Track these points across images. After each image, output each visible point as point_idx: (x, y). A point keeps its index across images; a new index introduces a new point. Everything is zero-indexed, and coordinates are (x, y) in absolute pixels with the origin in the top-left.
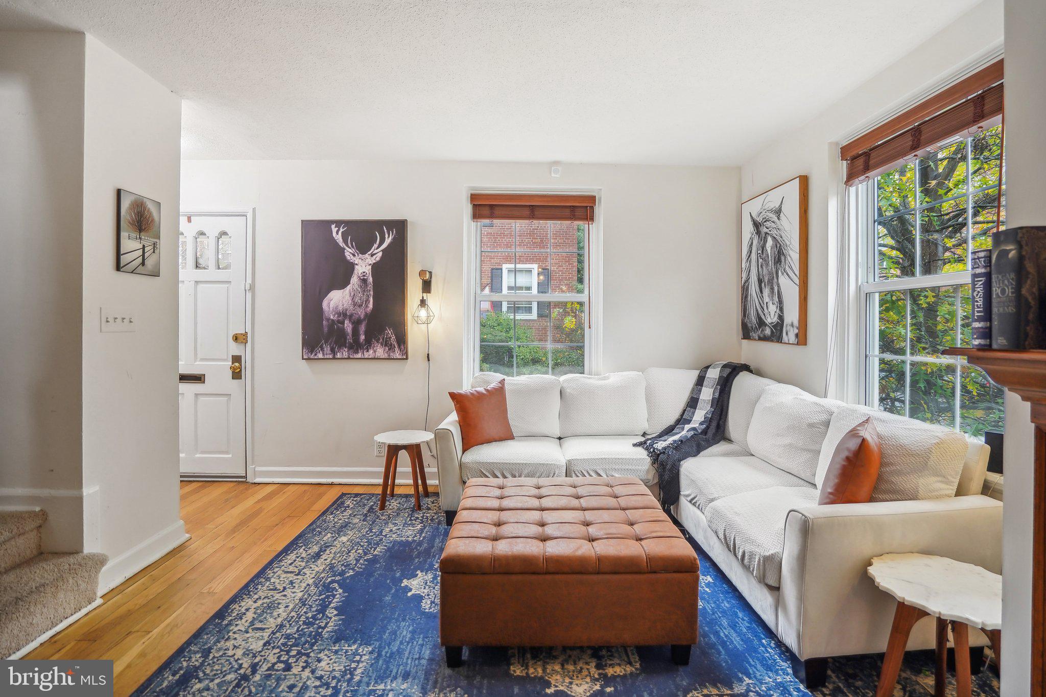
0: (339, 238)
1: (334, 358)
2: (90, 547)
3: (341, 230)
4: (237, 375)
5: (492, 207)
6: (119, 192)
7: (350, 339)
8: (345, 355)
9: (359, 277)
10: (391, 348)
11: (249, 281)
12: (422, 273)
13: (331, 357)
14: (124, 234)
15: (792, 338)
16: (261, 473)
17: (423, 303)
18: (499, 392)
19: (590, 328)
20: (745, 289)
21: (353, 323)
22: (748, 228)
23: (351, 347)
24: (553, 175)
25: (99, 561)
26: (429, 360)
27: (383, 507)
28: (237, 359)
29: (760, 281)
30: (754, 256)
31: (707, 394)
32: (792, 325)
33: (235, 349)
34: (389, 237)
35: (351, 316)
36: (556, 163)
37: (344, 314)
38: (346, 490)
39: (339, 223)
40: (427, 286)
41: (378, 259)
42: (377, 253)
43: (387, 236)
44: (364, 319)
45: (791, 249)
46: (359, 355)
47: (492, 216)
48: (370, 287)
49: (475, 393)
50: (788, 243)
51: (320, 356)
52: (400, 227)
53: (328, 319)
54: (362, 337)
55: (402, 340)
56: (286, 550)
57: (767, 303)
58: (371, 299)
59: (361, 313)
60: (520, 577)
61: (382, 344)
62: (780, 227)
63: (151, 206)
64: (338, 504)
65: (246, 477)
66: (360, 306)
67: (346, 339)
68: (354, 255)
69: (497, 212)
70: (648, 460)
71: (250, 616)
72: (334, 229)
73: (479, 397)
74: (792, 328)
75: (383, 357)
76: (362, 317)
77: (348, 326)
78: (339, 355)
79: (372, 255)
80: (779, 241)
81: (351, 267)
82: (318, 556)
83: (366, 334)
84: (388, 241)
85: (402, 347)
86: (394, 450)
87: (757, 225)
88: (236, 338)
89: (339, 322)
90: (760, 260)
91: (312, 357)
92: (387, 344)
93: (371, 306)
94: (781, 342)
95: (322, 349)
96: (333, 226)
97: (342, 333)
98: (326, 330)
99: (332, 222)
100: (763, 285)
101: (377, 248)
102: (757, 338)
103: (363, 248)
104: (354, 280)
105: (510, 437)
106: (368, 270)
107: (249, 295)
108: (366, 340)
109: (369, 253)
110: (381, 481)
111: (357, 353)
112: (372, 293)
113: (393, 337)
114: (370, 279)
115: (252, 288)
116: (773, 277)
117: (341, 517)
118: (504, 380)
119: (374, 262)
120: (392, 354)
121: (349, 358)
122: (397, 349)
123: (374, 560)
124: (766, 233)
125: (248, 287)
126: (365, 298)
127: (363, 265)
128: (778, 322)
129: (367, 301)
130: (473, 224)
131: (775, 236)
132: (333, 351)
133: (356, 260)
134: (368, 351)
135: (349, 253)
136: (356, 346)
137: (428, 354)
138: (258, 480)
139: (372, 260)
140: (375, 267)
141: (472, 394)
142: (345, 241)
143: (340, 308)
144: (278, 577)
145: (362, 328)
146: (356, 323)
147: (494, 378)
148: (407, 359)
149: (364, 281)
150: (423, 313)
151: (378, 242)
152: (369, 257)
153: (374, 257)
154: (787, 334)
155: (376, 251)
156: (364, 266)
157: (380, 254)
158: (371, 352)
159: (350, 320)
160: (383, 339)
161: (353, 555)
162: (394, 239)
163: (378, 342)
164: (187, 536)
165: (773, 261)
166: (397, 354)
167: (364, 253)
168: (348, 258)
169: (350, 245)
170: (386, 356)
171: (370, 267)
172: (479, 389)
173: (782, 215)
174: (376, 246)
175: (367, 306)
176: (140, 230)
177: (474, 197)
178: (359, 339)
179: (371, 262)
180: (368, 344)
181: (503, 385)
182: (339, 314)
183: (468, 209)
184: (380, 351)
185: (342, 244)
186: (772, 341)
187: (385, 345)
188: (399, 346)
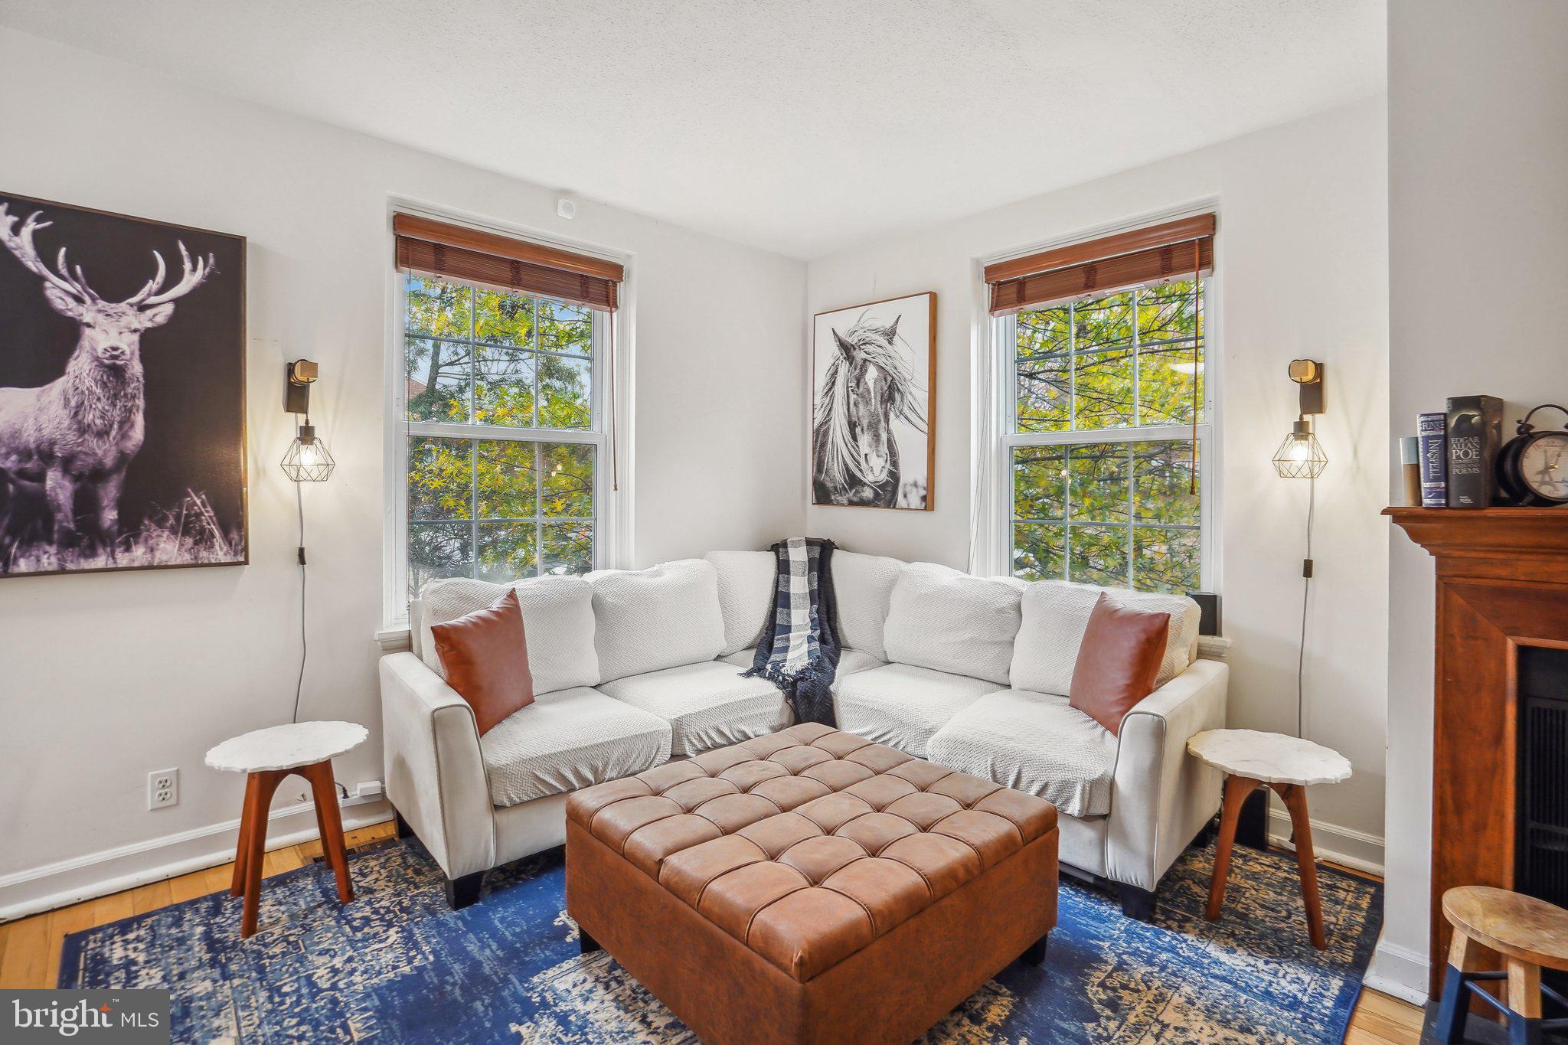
0: (21, 247)
3: (30, 226)
5: (439, 249)
7: (65, 520)
8: (49, 563)
9: (97, 359)
10: (203, 539)
15: (915, 500)
18: (511, 618)
19: (616, 489)
20: (821, 436)
21: (75, 479)
22: (827, 353)
23: (69, 541)
24: (561, 213)
26: (303, 563)
29: (852, 425)
30: (839, 389)
31: (799, 585)
32: (915, 485)
34: (194, 269)
35: (67, 460)
36: (566, 193)
37: (42, 454)
39: (19, 207)
40: (296, 397)
41: (161, 319)
42: (158, 305)
43: (187, 266)
44: (117, 468)
45: (914, 386)
46: (100, 562)
47: (440, 267)
50: (908, 377)
52: (229, 252)
54: (110, 516)
55: (232, 520)
57: (866, 455)
58: (139, 419)
59: (105, 451)
61: (174, 531)
62: (892, 354)
66: (103, 434)
68: (80, 301)
69: (450, 260)
70: (779, 694)
74: (914, 489)
75: (179, 562)
76: (109, 461)
77: (58, 487)
79: (142, 308)
80: (891, 372)
81: (68, 330)
83: (121, 505)
84: (191, 280)
85: (234, 536)
87: (846, 349)
89: (23, 474)
90: (853, 397)
92: (189, 529)
93: (138, 434)
94: (894, 507)
100: (858, 430)
101: (161, 291)
102: (846, 502)
103: (109, 286)
104: (81, 368)
105: (530, 699)
106: (129, 344)
108: (121, 520)
109: (133, 300)
111: (94, 556)
112: (140, 402)
113: (208, 513)
114: (137, 369)
116: (879, 421)
118: (514, 589)
119: (149, 325)
120: (200, 553)
121: (62, 572)
122: (216, 541)
124: (865, 361)
126: (116, 414)
127: (112, 330)
128: (887, 481)
129: (126, 422)
130: (397, 276)
131: (883, 365)
133: (85, 314)
134: (128, 549)
135: (62, 293)
137: (301, 550)
139: (144, 321)
140: (149, 339)
142: (47, 257)
143: (29, 438)
145: (110, 492)
146: (88, 479)
147: (507, 587)
148: (246, 562)
149: (113, 371)
150: (307, 457)
151: (159, 280)
152: (131, 312)
153: (149, 313)
154: (905, 496)
155: (153, 300)
156: (114, 332)
157: (169, 309)
158: (138, 551)
159: (64, 471)
160: (178, 518)
162: (209, 278)
163: (161, 524)
165: (879, 399)
166: (220, 552)
167: (111, 299)
168: (58, 305)
169: (63, 272)
170: (187, 558)
171: (136, 337)
173: (896, 338)
174: (152, 285)
175: (124, 436)
177: (401, 222)
178: (97, 519)
179: (136, 325)
180: (129, 531)
181: (516, 600)
182: (25, 454)
183: (387, 242)
184: (169, 548)
185: (33, 264)
186: (876, 506)
187: (186, 532)
188: (226, 534)
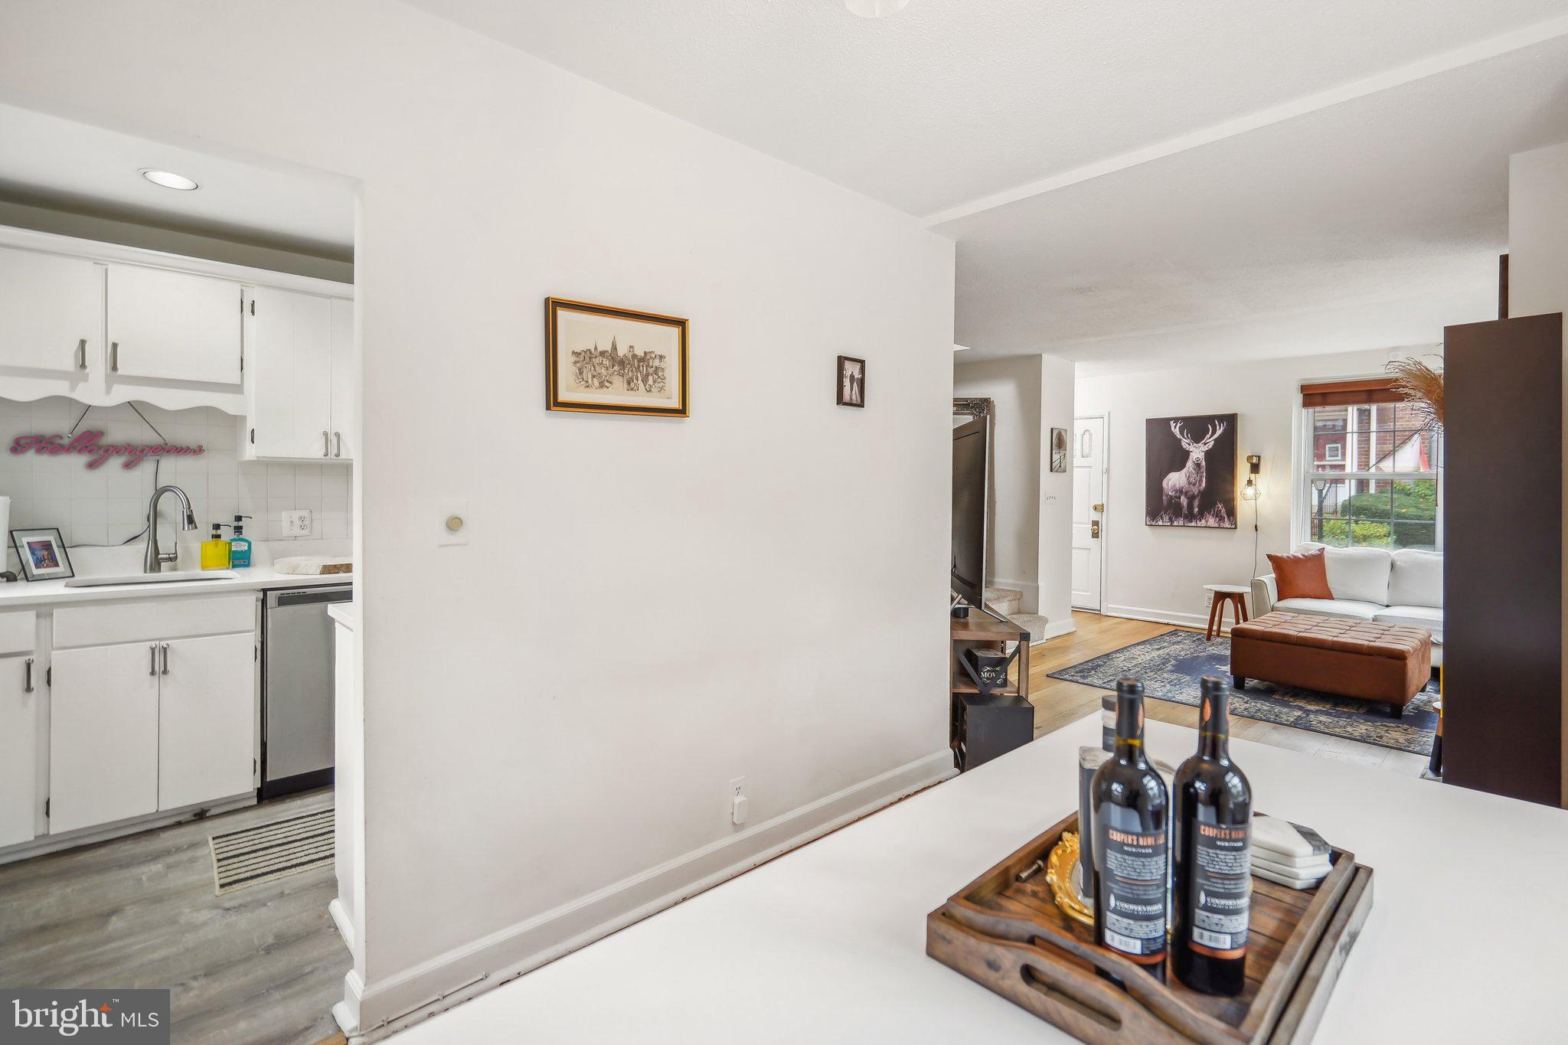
0: (1176, 431)
1: (1171, 525)
2: (1041, 613)
3: (1179, 425)
4: (1095, 535)
5: (1324, 395)
6: (1052, 429)
7: (1185, 510)
8: (1181, 523)
9: (1193, 461)
10: (1222, 519)
11: (1105, 466)
12: (1249, 458)
13: (1169, 524)
14: (1054, 452)
16: (1109, 608)
17: (1250, 482)
18: (1318, 559)
21: (1188, 498)
23: (1186, 517)
25: (1045, 621)
26: (1256, 530)
27: (1209, 639)
28: (1096, 523)
33: (1095, 516)
34: (1220, 428)
35: (1186, 493)
36: (1396, 348)
37: (1181, 491)
38: (1178, 628)
39: (1176, 420)
40: (1255, 468)
41: (1210, 447)
42: (1210, 442)
43: (1218, 427)
44: (1198, 496)
46: (1193, 524)
47: (1324, 403)
48: (1203, 469)
49: (1291, 557)
51: (1160, 523)
52: (1231, 420)
53: (1167, 495)
54: (1196, 510)
55: (1231, 513)
56: (1138, 644)
58: (1204, 479)
59: (1195, 490)
60: (1278, 644)
61: (1213, 516)
63: (1063, 433)
64: (1175, 633)
65: (1100, 611)
67: (1181, 511)
68: (1189, 445)
69: (1330, 399)
71: (1123, 658)
72: (1172, 424)
73: (1296, 561)
75: (1215, 526)
76: (1196, 493)
77: (1184, 501)
78: (1175, 523)
79: (1205, 444)
81: (1187, 454)
82: (1159, 649)
83: (1199, 507)
84: (1219, 432)
85: (1231, 518)
86: (1220, 597)
88: (1095, 508)
89: (1176, 497)
91: (1153, 523)
93: (1204, 485)
95: (1162, 518)
96: (1172, 422)
97: (1179, 506)
98: (1165, 503)
99: (1171, 419)
101: (1210, 438)
103: (1197, 438)
104: (1190, 464)
105: (1329, 596)
106: (1201, 456)
107: (1105, 476)
109: (1203, 441)
110: (1207, 627)
111: (1192, 522)
112: (1205, 474)
113: (1223, 510)
114: (1204, 463)
115: (1108, 471)
117: (1175, 639)
118: (1326, 548)
120: (1221, 524)
121: (1184, 526)
122: (1226, 520)
123: (1198, 657)
125: (1104, 471)
126: (1198, 478)
127: (1197, 452)
129: (1200, 481)
130: (1303, 412)
132: (1170, 519)
133: (1191, 448)
134: (1200, 521)
135: (1185, 443)
136: (1190, 517)
137: (1256, 526)
138: (1108, 614)
139: (1206, 448)
140: (1208, 454)
141: (1288, 557)
142: (1182, 433)
143: (1177, 487)
144: (1136, 651)
145: (1196, 503)
146: (1191, 499)
147: (1316, 546)
148: (1236, 528)
149: (1198, 465)
150: (1250, 491)
151: (1210, 433)
152: (1203, 445)
153: (1207, 445)
155: (1208, 441)
157: (1212, 442)
158: (1203, 521)
159: (1186, 496)
160: (1214, 511)
161: (1182, 653)
162: (1224, 430)
163: (1209, 513)
164: (1074, 629)
166: (1227, 525)
167: (1197, 442)
168: (1184, 447)
169: (1186, 436)
170: (1217, 525)
171: (1204, 453)
172: (1296, 554)
174: (1208, 436)
175: (1200, 485)
176: (1060, 448)
177: (1303, 388)
178: (1193, 511)
179: (1204, 449)
180: (1201, 515)
181: (1323, 553)
182: (1176, 491)
183: (1299, 398)
184: (1212, 521)
185: (1179, 436)
187: (1216, 517)
188: (1229, 517)
